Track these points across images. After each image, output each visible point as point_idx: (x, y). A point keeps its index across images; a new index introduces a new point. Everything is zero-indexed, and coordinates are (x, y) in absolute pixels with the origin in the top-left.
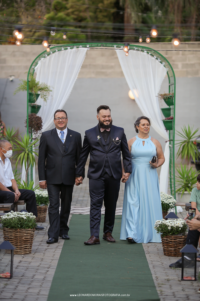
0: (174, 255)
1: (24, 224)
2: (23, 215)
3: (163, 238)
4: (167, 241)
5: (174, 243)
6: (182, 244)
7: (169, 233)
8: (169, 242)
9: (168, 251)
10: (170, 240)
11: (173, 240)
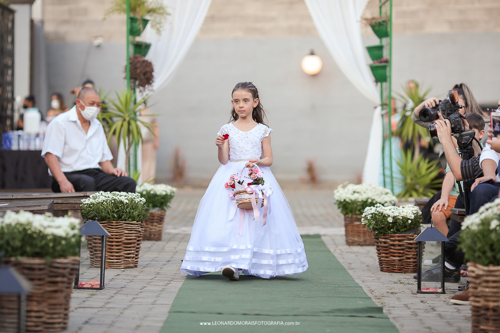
0: (399, 270)
1: (123, 212)
2: (122, 197)
3: (378, 239)
4: (386, 245)
5: (399, 248)
6: (413, 250)
7: (390, 230)
8: (390, 247)
9: (387, 262)
10: (392, 243)
11: (397, 243)
